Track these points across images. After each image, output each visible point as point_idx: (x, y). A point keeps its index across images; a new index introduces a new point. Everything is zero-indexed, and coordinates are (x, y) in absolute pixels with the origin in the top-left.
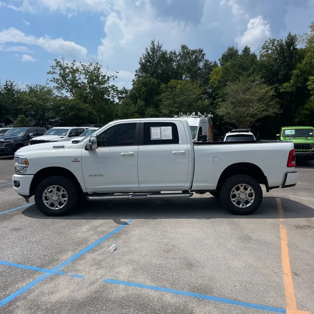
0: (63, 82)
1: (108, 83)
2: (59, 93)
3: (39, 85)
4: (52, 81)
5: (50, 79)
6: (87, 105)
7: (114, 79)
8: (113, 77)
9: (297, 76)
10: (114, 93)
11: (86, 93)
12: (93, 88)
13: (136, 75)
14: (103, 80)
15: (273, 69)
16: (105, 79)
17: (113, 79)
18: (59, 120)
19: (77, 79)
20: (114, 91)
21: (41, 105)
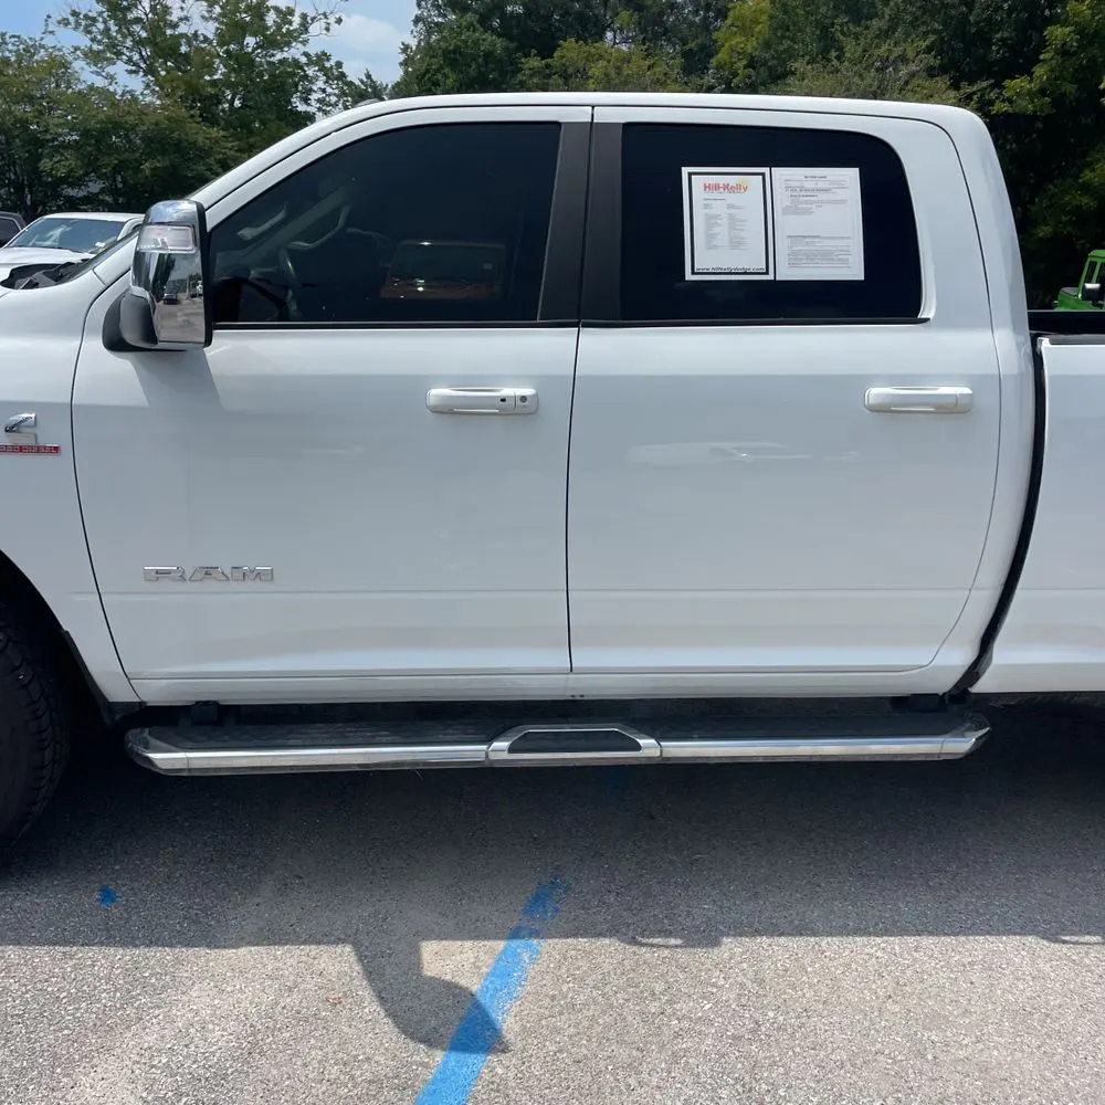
0: (114, 28)
1: (305, 42)
2: (98, 74)
3: (14, 36)
4: (65, 22)
5: (57, 17)
6: (215, 132)
7: (328, 29)
8: (326, 17)
9: (1064, 52)
10: (329, 90)
11: (214, 83)
12: (242, 62)
13: (417, 20)
14: (284, 30)
15: (971, 18)
16: (290, 23)
17: (324, 25)
18: (102, 191)
19: (174, 18)
20: (328, 78)
21: (24, 123)
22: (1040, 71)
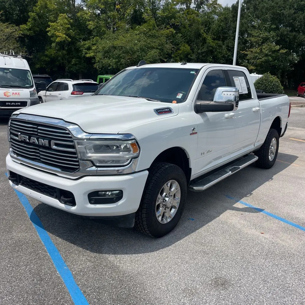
9: (34, 19)
22: (29, 24)
